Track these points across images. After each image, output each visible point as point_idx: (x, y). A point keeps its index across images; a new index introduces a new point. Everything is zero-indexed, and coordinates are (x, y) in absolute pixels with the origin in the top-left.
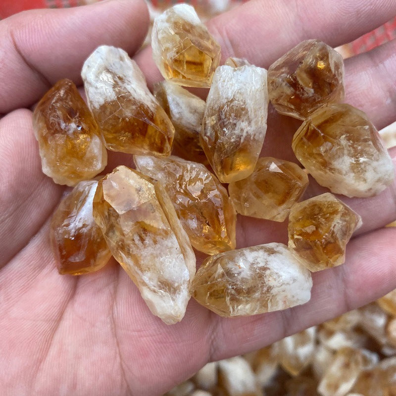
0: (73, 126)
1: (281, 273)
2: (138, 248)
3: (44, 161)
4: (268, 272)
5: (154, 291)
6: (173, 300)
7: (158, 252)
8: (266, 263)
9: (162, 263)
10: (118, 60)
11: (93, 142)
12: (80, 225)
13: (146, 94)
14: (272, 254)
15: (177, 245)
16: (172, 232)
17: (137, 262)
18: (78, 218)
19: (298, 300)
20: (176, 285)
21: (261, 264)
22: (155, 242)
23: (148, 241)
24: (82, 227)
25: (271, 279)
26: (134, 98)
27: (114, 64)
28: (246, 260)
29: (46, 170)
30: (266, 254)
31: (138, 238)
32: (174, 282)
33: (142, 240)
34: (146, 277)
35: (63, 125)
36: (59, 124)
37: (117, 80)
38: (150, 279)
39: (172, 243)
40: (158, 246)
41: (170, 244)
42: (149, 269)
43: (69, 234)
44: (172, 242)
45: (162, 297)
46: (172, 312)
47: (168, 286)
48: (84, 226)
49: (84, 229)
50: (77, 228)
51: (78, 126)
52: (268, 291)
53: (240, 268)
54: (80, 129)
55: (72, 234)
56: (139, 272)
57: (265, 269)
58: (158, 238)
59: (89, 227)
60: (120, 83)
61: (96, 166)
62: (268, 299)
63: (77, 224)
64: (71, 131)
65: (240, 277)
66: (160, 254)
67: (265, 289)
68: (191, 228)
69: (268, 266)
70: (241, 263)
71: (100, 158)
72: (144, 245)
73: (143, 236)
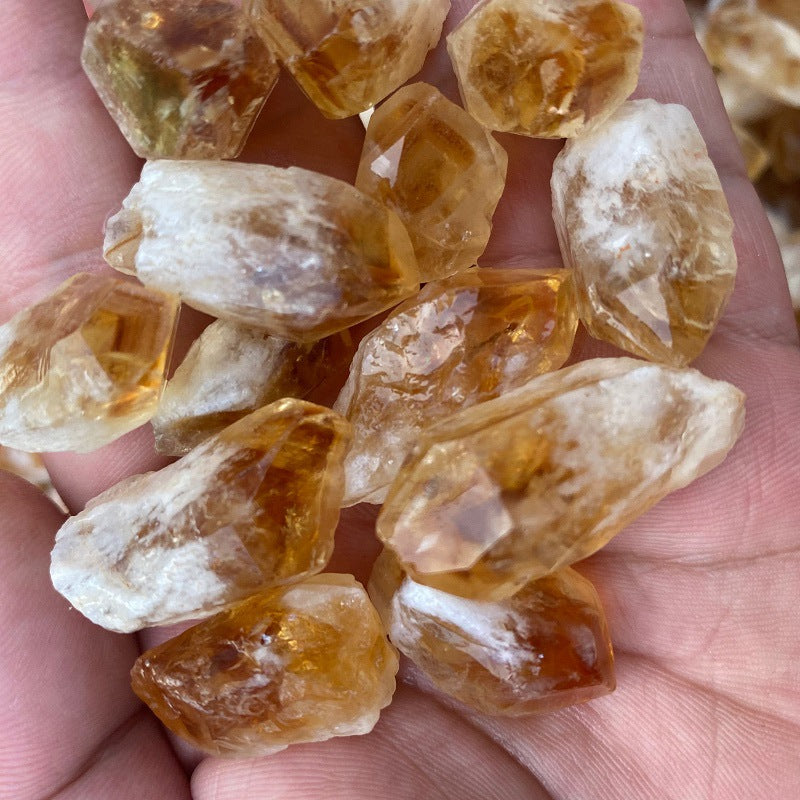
0: (261, 654)
1: (636, 155)
2: (587, 487)
3: (344, 730)
4: (636, 185)
5: (685, 452)
6: (703, 407)
7: (595, 439)
8: (610, 190)
9: (621, 432)
10: (90, 540)
11: (298, 606)
12: (509, 636)
13: (188, 466)
14: (585, 179)
15: (578, 394)
16: (547, 404)
17: (616, 492)
18: (494, 643)
19: (688, 129)
20: (669, 399)
21: (617, 200)
22: (573, 445)
23: (571, 462)
24: (514, 631)
25: (652, 178)
26: (203, 495)
27: (101, 550)
28: (607, 235)
29: (364, 725)
30: (586, 192)
31: (566, 484)
32: (664, 405)
33: (569, 475)
34: (655, 471)
35: (260, 680)
36: (256, 690)
37: (149, 538)
38: (659, 460)
39: (574, 404)
40: (582, 439)
41: (578, 411)
42: (635, 462)
43: (530, 663)
44: (571, 403)
45: (697, 433)
46: (730, 410)
47: (673, 419)
48: (510, 626)
49: (519, 628)
50: (516, 645)
51: (263, 642)
52: (679, 186)
53: (628, 247)
54: (268, 639)
55: (530, 656)
56: (643, 486)
57: (627, 192)
58: (564, 438)
59: (515, 616)
60: (161, 530)
61: (358, 601)
62: (697, 188)
63: (506, 644)
64: (276, 659)
65: (654, 246)
66: (600, 435)
67: (676, 191)
68: (523, 367)
69: (620, 185)
70: (616, 243)
71: (339, 590)
72: (583, 471)
73: (560, 473)
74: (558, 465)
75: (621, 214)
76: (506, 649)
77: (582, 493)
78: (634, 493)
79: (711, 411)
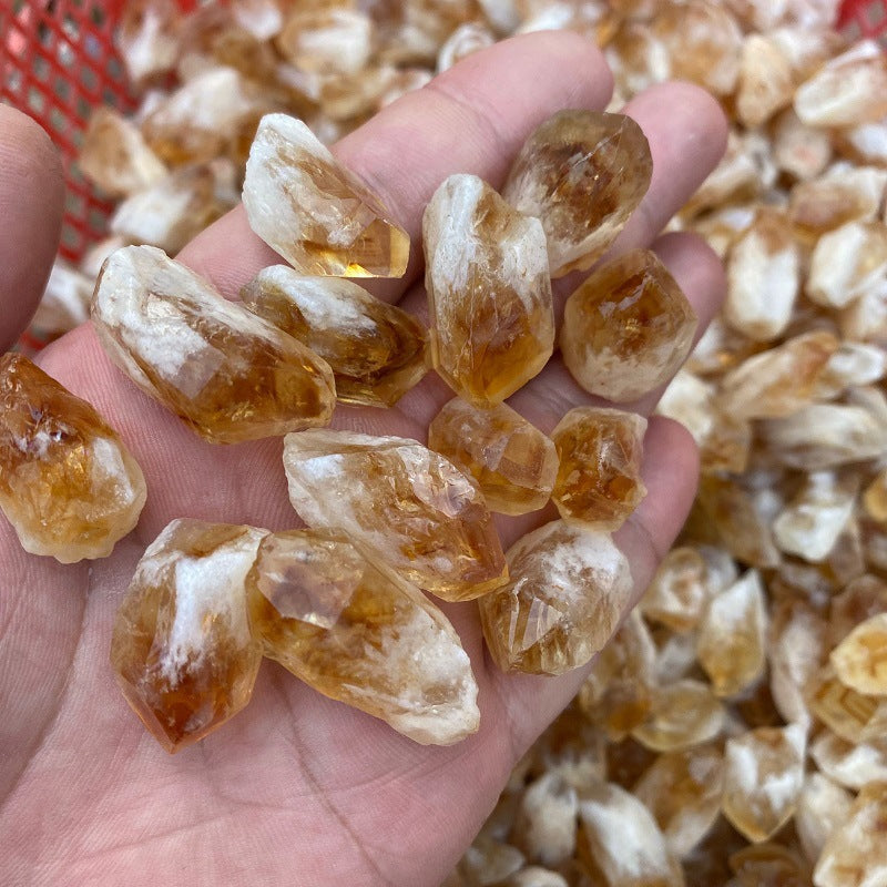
2: (375, 662)
3: (20, 529)
4: (594, 575)
5: (424, 713)
6: (459, 708)
7: (406, 648)
9: (418, 664)
12: (183, 659)
14: (573, 542)
15: (430, 620)
17: (379, 683)
18: (173, 649)
20: (453, 682)
21: (579, 568)
22: (396, 637)
23: (386, 642)
24: (189, 661)
25: (603, 582)
28: (558, 572)
29: (29, 544)
30: (568, 547)
31: (372, 648)
32: (448, 680)
33: (378, 646)
34: (405, 701)
38: (412, 700)
39: (423, 622)
40: (403, 640)
41: (419, 626)
42: (405, 685)
43: (168, 683)
44: (422, 619)
45: (441, 714)
46: (465, 727)
47: (440, 693)
48: (192, 656)
49: (193, 664)
50: (179, 667)
55: (174, 681)
56: (393, 699)
57: (587, 571)
58: (399, 629)
59: (201, 658)
63: (176, 659)
66: (410, 651)
69: (587, 566)
70: (558, 580)
72: (384, 653)
73: (376, 639)
74: (380, 635)
75: (574, 574)
76: (173, 661)
77: (370, 661)
78: (384, 696)
79: (459, 714)
